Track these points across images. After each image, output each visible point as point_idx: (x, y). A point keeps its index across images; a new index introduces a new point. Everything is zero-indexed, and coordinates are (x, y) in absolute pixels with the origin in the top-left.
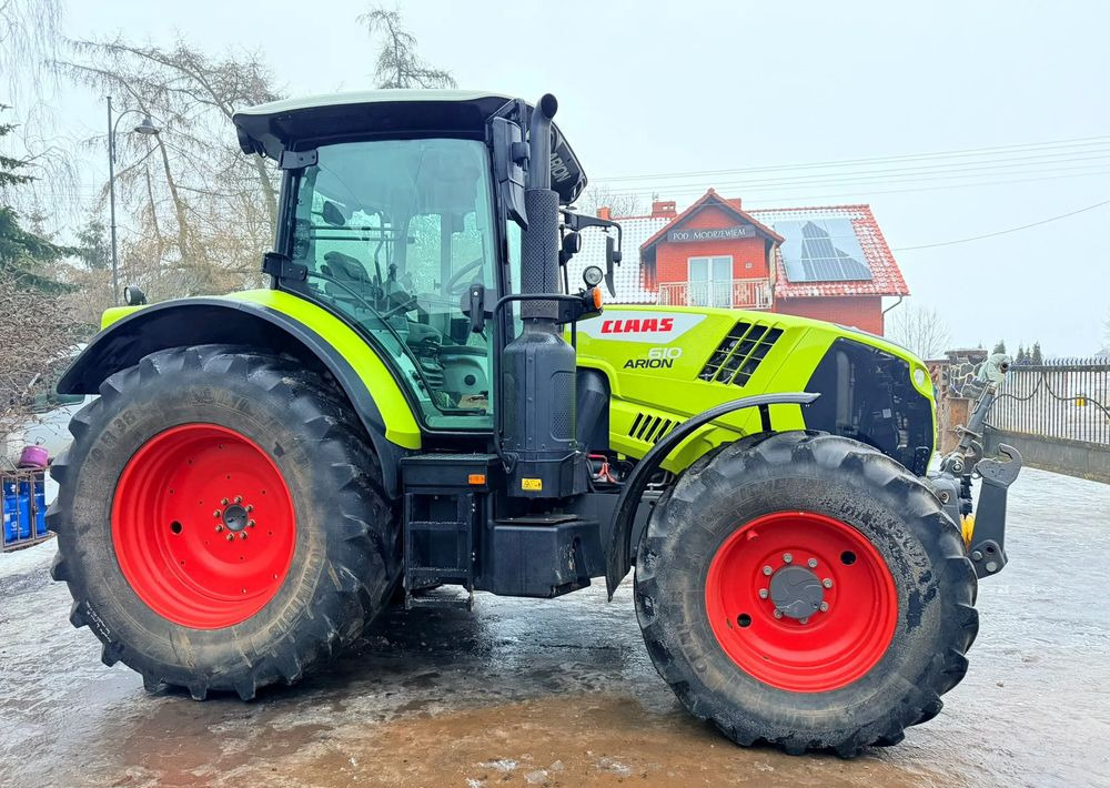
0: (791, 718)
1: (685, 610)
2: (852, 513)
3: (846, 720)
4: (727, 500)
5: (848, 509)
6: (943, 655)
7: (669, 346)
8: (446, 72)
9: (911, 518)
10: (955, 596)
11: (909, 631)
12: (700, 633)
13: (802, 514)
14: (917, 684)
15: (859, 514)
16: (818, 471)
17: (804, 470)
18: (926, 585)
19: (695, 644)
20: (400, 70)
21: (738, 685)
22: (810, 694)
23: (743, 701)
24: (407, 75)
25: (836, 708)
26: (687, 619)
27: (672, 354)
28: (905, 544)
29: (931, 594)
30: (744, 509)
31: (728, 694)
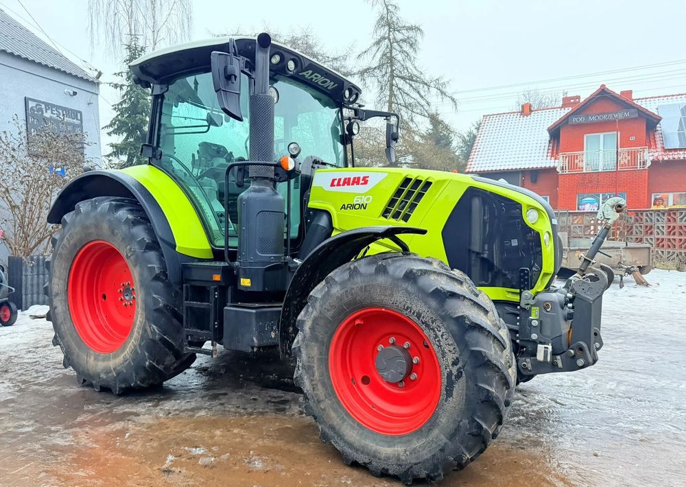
0: (371, 450)
1: (315, 369)
2: (410, 311)
3: (403, 458)
4: (338, 297)
5: (407, 309)
6: (467, 421)
7: (365, 194)
8: (417, 25)
9: (446, 317)
10: (476, 378)
11: (446, 400)
12: (324, 385)
13: (383, 310)
14: (450, 440)
15: (414, 312)
16: (390, 280)
17: (381, 279)
18: (456, 367)
19: (321, 392)
20: (390, 28)
21: (343, 422)
22: (386, 436)
23: (345, 433)
24: (394, 30)
25: (399, 449)
26: (317, 374)
27: (367, 200)
28: (442, 336)
29: (459, 376)
30: (348, 304)
31: (337, 428)
